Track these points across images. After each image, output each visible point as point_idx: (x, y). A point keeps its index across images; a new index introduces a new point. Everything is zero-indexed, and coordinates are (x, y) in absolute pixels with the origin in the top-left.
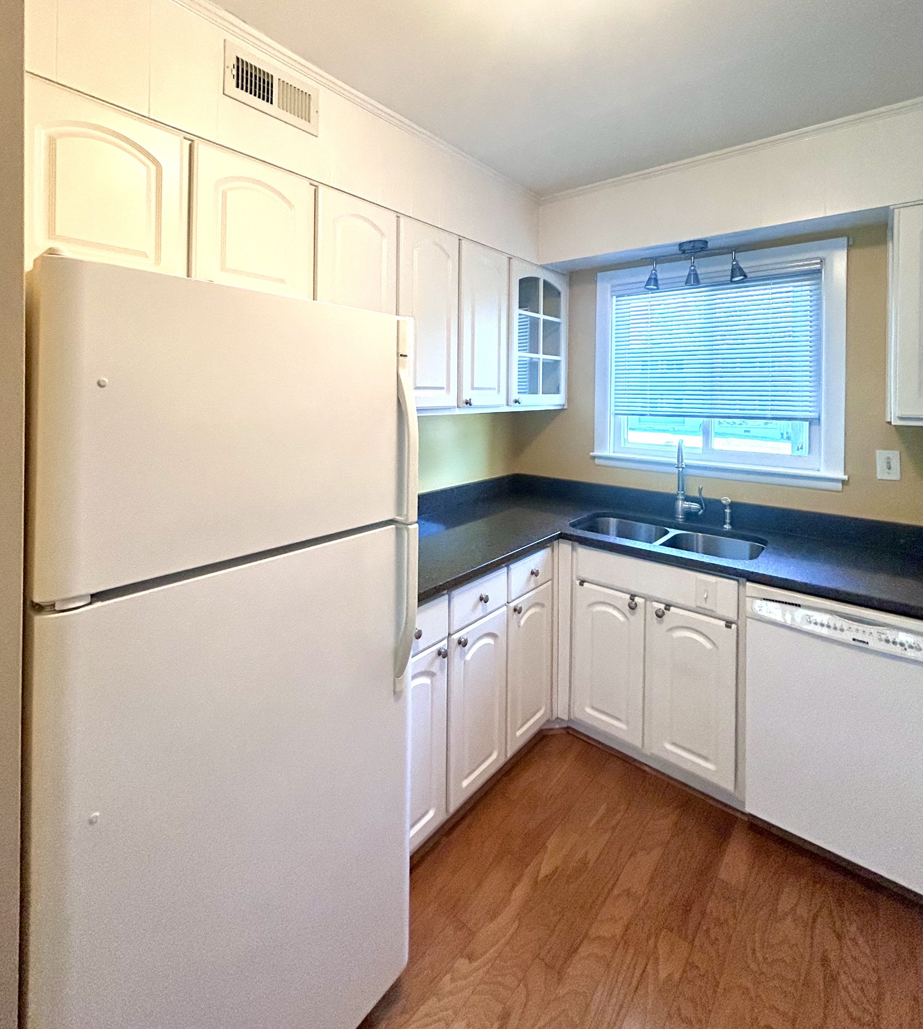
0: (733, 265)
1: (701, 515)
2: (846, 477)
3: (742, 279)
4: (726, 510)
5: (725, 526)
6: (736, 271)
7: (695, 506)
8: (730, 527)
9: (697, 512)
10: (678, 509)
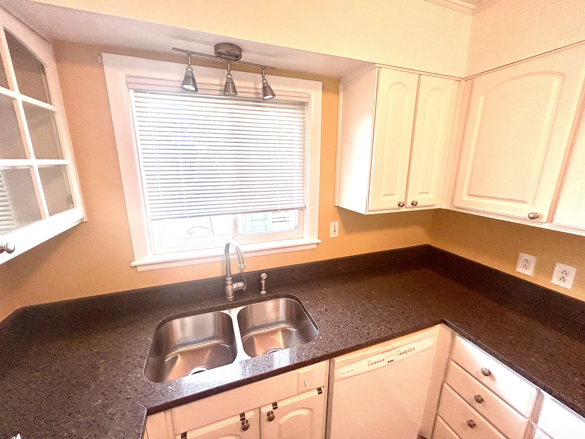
0: (264, 84)
1: (246, 290)
2: (319, 241)
3: (271, 98)
4: (262, 282)
5: (262, 292)
6: (266, 90)
7: (241, 284)
8: (265, 292)
9: (242, 289)
10: (229, 292)
